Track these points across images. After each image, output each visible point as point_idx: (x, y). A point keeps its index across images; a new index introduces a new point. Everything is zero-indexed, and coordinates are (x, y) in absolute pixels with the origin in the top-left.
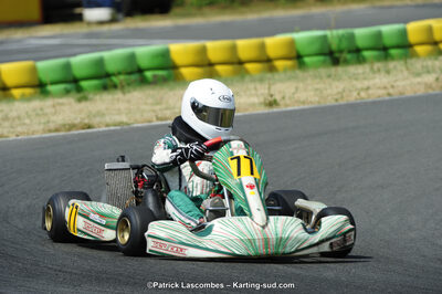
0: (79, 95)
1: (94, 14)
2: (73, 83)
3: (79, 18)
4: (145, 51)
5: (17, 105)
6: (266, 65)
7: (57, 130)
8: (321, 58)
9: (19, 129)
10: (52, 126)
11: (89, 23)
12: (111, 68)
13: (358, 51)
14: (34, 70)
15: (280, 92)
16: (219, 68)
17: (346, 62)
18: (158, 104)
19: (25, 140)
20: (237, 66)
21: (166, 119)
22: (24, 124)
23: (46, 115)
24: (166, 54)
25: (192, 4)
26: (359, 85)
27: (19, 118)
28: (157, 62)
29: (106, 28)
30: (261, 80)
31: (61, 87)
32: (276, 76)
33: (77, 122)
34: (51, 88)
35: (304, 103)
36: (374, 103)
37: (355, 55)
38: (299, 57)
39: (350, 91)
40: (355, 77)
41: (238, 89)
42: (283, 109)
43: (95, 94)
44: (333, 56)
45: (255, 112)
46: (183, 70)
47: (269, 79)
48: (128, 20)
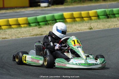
0: (39, 26)
1: (43, 5)
2: (37, 23)
3: (39, 6)
4: (57, 15)
5: (23, 29)
6: (89, 18)
7: (33, 36)
8: (104, 16)
9: (23, 35)
10: (32, 35)
11: (42, 7)
12: (47, 19)
13: (114, 14)
14: (27, 20)
15: (93, 26)
16: (77, 19)
17: (111, 18)
20: (81, 18)
22: (24, 34)
23: (30, 32)
24: (62, 15)
25: (69, 2)
26: (114, 24)
27: (23, 32)
28: (60, 18)
29: (46, 8)
30: (88, 22)
31: (35, 24)
32: (92, 21)
33: (38, 33)
34: (31, 24)
35: (99, 28)
36: (118, 28)
37: (113, 15)
38: (98, 16)
39: (112, 25)
40: (113, 22)
41: (82, 25)
42: (94, 30)
43: (43, 26)
44: (107, 16)
45: (86, 31)
46: (67, 20)
47: (90, 22)
48: (53, 6)
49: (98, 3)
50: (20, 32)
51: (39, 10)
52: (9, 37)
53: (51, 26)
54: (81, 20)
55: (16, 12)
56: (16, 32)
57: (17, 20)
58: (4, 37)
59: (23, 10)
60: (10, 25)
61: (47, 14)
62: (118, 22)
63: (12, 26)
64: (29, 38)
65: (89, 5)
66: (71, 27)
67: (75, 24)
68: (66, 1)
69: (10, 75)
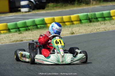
0: (19, 32)
1: (23, 10)
2: (18, 29)
3: (20, 11)
4: (37, 20)
5: (2, 35)
6: (71, 23)
7: (13, 42)
8: (86, 21)
9: (2, 42)
10: (11, 41)
11: (23, 12)
12: (28, 24)
13: (97, 18)
14: (7, 25)
15: (75, 30)
17: (94, 22)
19: (4, 45)
20: (63, 23)
23: (10, 38)
24: (43, 20)
27: (2, 39)
28: (41, 23)
29: (27, 13)
30: (70, 27)
31: (15, 30)
32: (74, 26)
33: (18, 40)
34: (11, 30)
35: (81, 33)
36: (101, 33)
37: (96, 19)
38: (80, 20)
39: (94, 30)
40: (96, 26)
42: (75, 35)
43: (24, 32)
44: (90, 20)
46: (48, 25)
47: (72, 27)
48: (33, 11)
49: (80, 7)
51: (19, 15)
53: (32, 31)
54: (63, 25)
61: (28, 19)
62: (101, 26)
64: (9, 45)
65: (71, 9)
68: (47, 6)
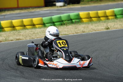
1: (58, 4)
3: (55, 5)
4: (73, 14)
5: (37, 29)
6: (106, 18)
8: (122, 16)
9: (38, 36)
11: (58, 7)
12: (63, 19)
14: (42, 20)
15: (110, 25)
16: (93, 19)
18: (76, 29)
19: (39, 39)
20: (98, 18)
21: (78, 33)
22: (39, 35)
24: (78, 15)
25: (86, 1)
27: (38, 33)
28: (76, 17)
29: (63, 8)
30: (105, 22)
31: (49, 24)
32: (109, 21)
35: (117, 28)
38: (115, 15)
41: (98, 25)
42: (110, 30)
43: (59, 26)
45: (103, 31)
46: (83, 19)
47: (107, 22)
48: (68, 6)
49: (115, 2)
50: (34, 33)
51: (54, 10)
52: (23, 38)
53: (67, 26)
54: (98, 20)
55: (31, 12)
56: (30, 32)
57: (32, 21)
58: (18, 38)
59: (38, 10)
60: (25, 26)
61: (63, 13)
63: (27, 27)
65: (106, 4)
66: (88, 27)
67: (92, 24)
69: (24, 78)
